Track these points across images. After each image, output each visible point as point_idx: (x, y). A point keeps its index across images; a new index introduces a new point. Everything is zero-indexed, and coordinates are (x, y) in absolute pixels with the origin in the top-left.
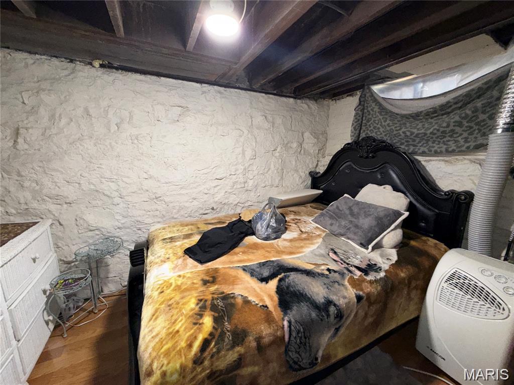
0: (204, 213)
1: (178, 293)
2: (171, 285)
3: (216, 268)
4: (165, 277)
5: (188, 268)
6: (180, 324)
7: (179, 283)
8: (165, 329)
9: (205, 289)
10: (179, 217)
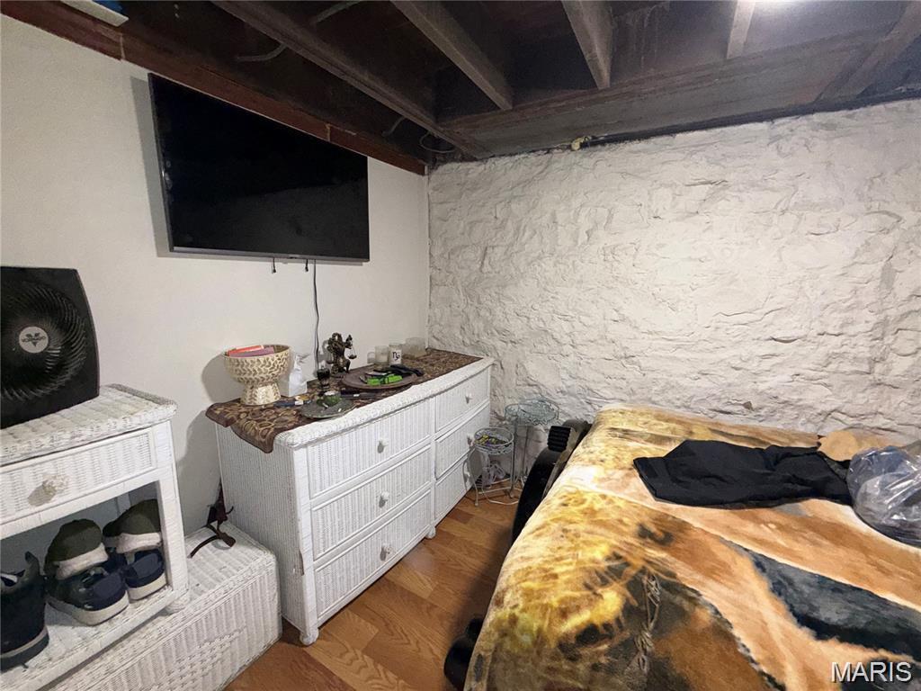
0: (723, 409)
1: (586, 520)
2: (583, 501)
3: (684, 522)
4: (581, 485)
5: (626, 491)
6: (564, 568)
7: (597, 506)
8: (541, 559)
9: (637, 544)
10: (663, 403)
